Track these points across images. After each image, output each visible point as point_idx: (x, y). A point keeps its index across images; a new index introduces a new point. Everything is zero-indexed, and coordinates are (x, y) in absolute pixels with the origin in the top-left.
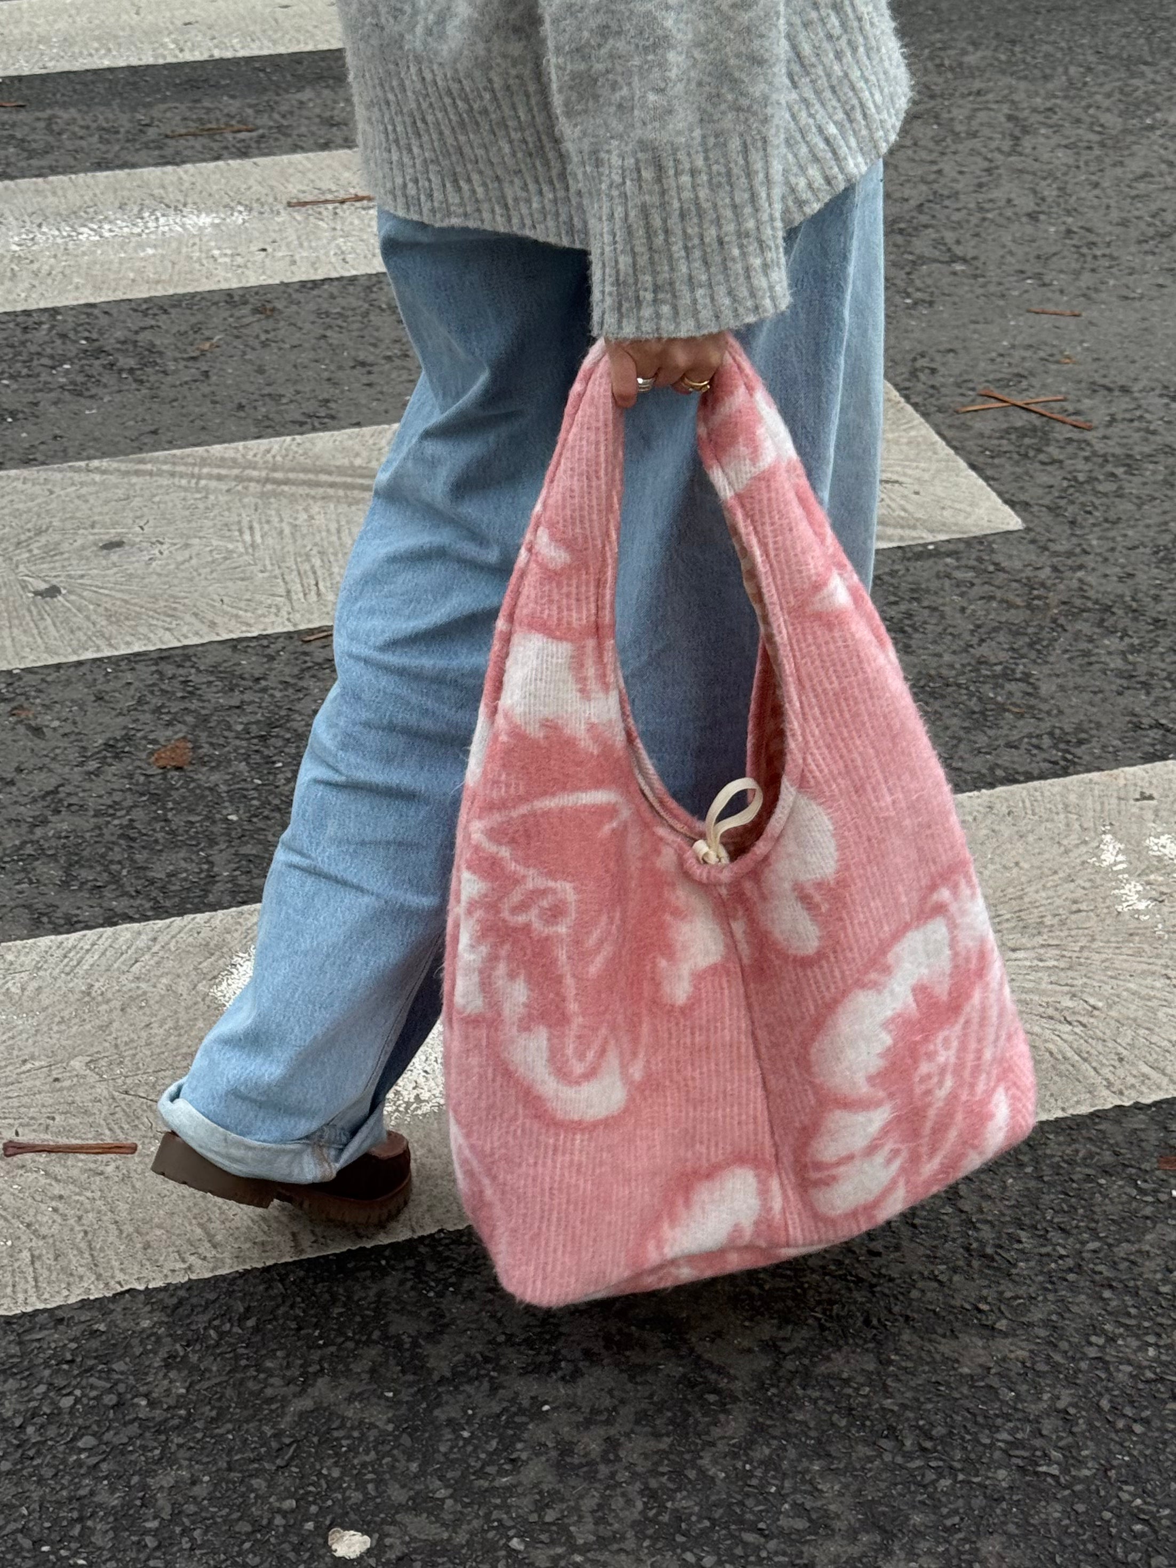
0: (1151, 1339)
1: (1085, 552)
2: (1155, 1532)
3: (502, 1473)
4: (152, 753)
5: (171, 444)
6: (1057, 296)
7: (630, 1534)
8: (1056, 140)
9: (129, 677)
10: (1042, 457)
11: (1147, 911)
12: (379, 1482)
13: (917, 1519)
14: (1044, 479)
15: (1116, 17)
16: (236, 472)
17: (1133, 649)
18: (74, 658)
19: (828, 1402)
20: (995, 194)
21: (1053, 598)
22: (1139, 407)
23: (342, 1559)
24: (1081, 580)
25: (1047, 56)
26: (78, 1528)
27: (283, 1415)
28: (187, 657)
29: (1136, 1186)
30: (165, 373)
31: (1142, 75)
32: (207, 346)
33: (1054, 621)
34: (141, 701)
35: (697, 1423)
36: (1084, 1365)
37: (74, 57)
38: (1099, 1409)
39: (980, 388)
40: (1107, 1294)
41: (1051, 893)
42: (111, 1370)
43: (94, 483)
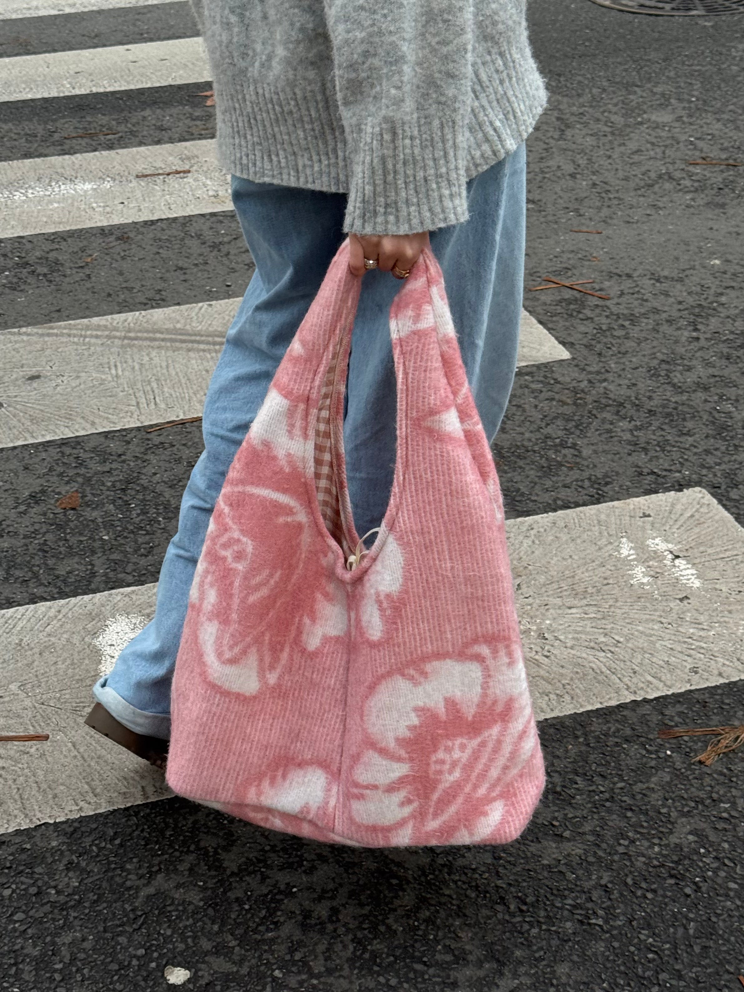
0: (656, 841)
1: (607, 371)
2: (661, 958)
3: (268, 930)
4: (57, 500)
5: (68, 318)
6: (588, 222)
7: (346, 966)
8: (584, 132)
9: (44, 455)
10: (581, 316)
11: (649, 583)
12: (195, 937)
13: (518, 953)
14: (582, 329)
15: (619, 60)
16: (107, 333)
17: (637, 428)
18: (11, 445)
19: (464, 883)
20: (551, 163)
21: (589, 399)
22: (637, 286)
23: (174, 986)
24: (605, 388)
25: (580, 82)
26: (14, 969)
27: (137, 897)
28: (78, 443)
29: (646, 749)
30: (65, 276)
31: (635, 93)
32: (89, 260)
33: (590, 412)
34: (51, 470)
35: (385, 896)
36: (616, 858)
37: (11, 93)
38: (626, 884)
39: (544, 276)
40: (629, 814)
41: (591, 573)
42: (33, 873)
43: (23, 341)
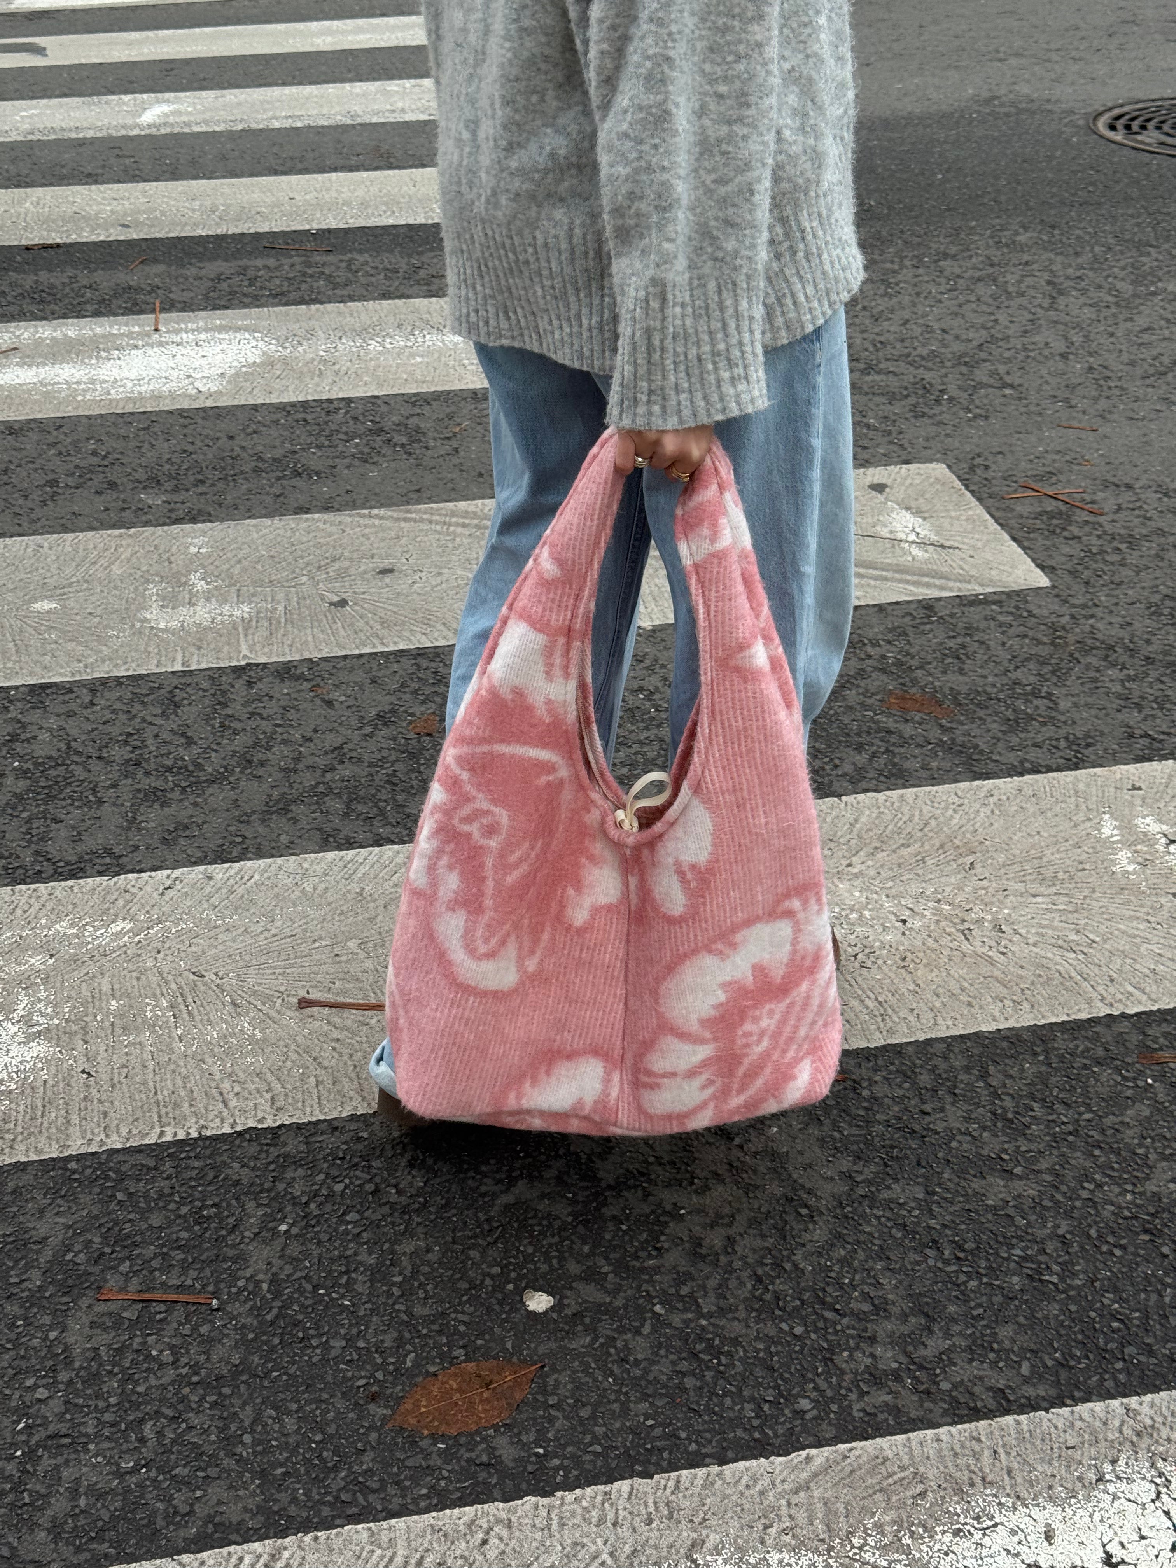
0: (1129, 1187)
1: (1096, 605)
2: (1128, 1329)
3: (650, 1257)
4: (410, 723)
5: (430, 500)
6: (1080, 415)
7: (742, 1307)
8: (1083, 300)
9: (395, 667)
10: (1066, 534)
11: (1135, 872)
12: (561, 1259)
13: (952, 1308)
14: (1067, 550)
15: (1130, 211)
16: (476, 522)
17: (1130, 679)
18: (357, 652)
19: (889, 1219)
20: (1037, 338)
21: (1071, 638)
22: (1139, 500)
23: (533, 1313)
24: (1092, 626)
25: (1078, 238)
26: (345, 1277)
27: (492, 1206)
28: (438, 655)
29: (1121, 1075)
30: (427, 448)
31: (1149, 254)
32: (457, 429)
33: (1071, 655)
34: (403, 685)
35: (792, 1229)
36: (1078, 1204)
37: (368, 217)
38: (1089, 1236)
39: (1022, 481)
40: (1097, 1152)
41: (1063, 855)
42: (370, 1167)
43: (374, 525)
